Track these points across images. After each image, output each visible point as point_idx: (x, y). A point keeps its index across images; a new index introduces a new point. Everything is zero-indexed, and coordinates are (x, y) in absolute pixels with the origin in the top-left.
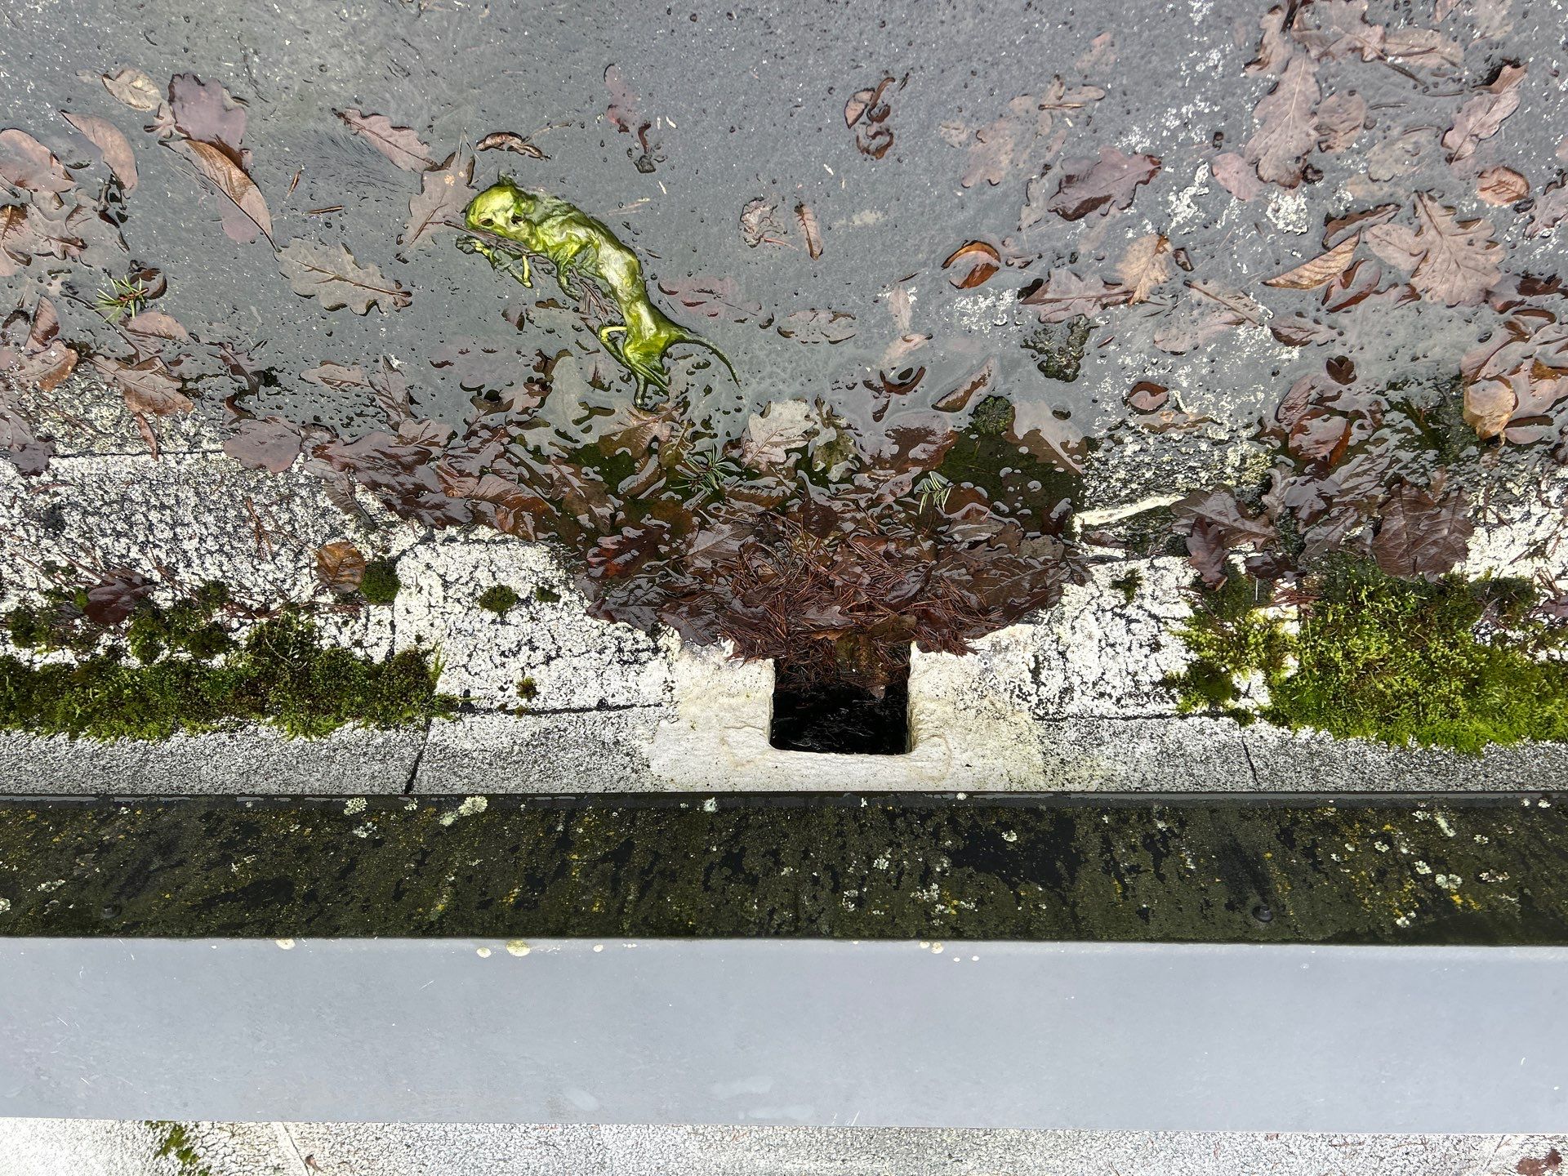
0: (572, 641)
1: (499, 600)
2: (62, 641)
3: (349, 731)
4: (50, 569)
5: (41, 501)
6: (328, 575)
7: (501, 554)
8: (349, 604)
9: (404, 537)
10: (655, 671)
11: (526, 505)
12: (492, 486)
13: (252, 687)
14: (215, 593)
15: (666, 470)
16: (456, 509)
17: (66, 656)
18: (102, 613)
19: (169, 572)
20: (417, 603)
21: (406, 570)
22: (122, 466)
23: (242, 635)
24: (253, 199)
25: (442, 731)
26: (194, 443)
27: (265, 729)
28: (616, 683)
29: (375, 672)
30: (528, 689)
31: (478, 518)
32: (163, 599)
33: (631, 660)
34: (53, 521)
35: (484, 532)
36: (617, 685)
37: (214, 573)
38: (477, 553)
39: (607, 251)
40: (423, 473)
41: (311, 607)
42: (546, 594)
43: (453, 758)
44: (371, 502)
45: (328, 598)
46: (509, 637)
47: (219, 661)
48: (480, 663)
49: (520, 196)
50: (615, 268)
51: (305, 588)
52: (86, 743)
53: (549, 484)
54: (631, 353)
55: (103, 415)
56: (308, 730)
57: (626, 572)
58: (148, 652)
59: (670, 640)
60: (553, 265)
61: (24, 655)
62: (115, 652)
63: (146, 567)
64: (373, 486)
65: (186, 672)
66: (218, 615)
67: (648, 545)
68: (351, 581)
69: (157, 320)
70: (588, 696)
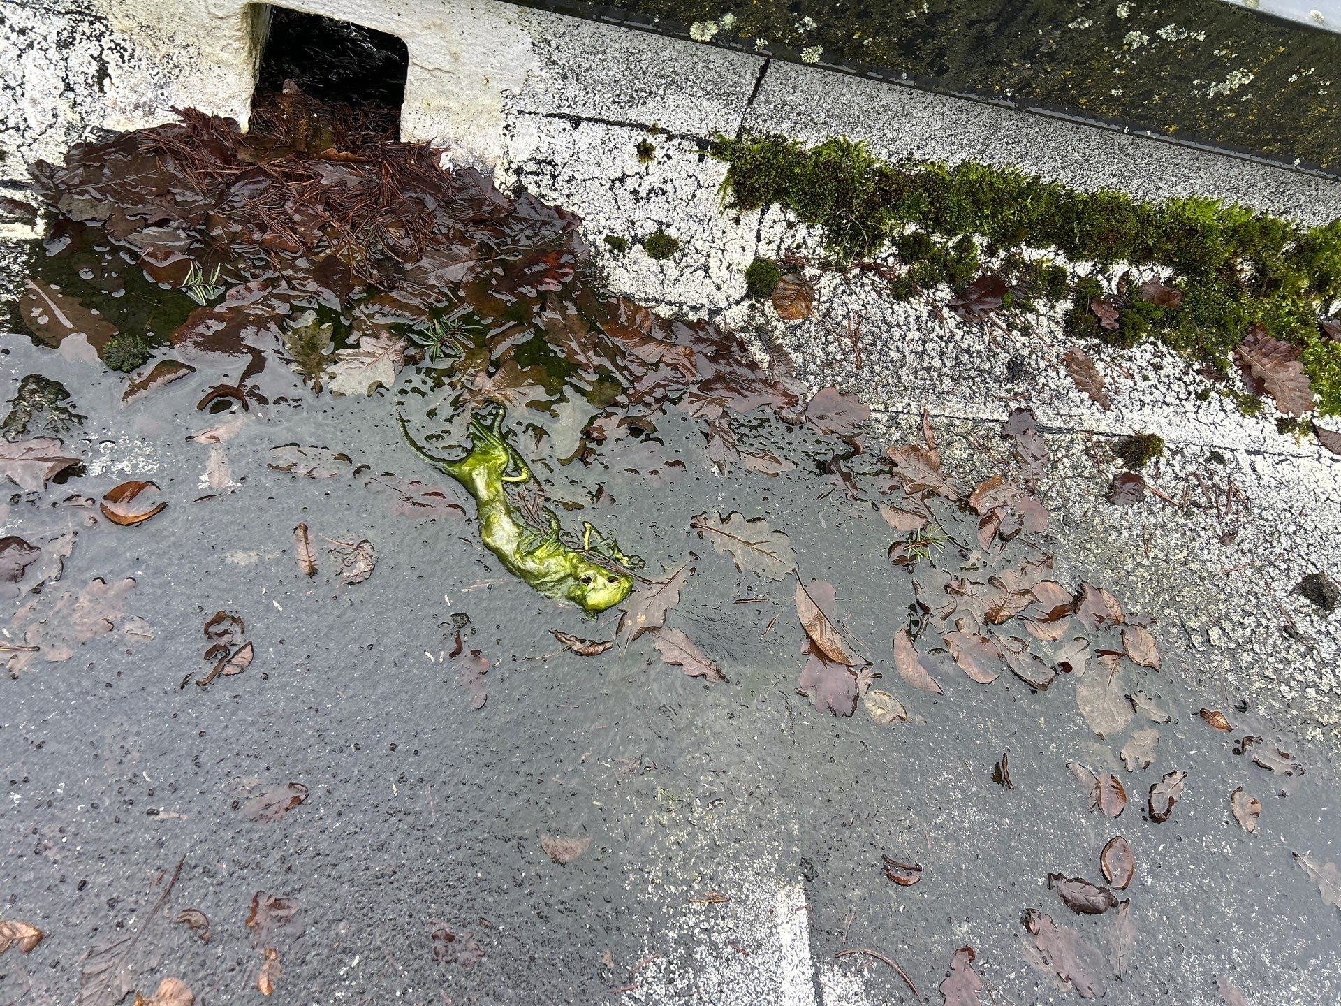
0: (598, 194)
1: (661, 246)
2: (1030, 268)
3: (810, 140)
4: (1026, 330)
5: (1021, 387)
6: (806, 292)
7: (652, 289)
8: (792, 264)
9: (735, 316)
10: (521, 150)
11: (624, 331)
12: (650, 352)
13: (886, 198)
14: (902, 290)
15: (486, 345)
16: (685, 335)
17: (1030, 254)
18: (994, 286)
19: (935, 314)
20: (734, 255)
21: (738, 287)
22: (953, 408)
23: (886, 249)
24: (806, 613)
25: (727, 124)
26: (893, 421)
27: (881, 157)
28: (560, 142)
29: (780, 194)
30: (645, 152)
31: (667, 325)
32: (944, 292)
33: (544, 164)
34: (1016, 369)
35: (664, 311)
36: (560, 140)
37: (899, 308)
38: (673, 293)
39: (508, 548)
40: (708, 371)
41: (825, 266)
42: (617, 244)
43: (719, 93)
44: (758, 352)
45: (810, 271)
46: (656, 210)
47: (910, 228)
48: (686, 187)
49: (581, 601)
50: (504, 533)
51: (828, 283)
52: (1028, 170)
53: (598, 347)
54: (501, 456)
55: (959, 452)
56: (845, 149)
57: (538, 254)
58: (965, 246)
59: (504, 180)
60: (562, 539)
61: (1061, 261)
62: (991, 251)
63: (952, 319)
64: (753, 366)
65: (938, 223)
66: (903, 270)
67: (513, 277)
68: (786, 285)
69: (902, 523)
70: (589, 134)
